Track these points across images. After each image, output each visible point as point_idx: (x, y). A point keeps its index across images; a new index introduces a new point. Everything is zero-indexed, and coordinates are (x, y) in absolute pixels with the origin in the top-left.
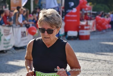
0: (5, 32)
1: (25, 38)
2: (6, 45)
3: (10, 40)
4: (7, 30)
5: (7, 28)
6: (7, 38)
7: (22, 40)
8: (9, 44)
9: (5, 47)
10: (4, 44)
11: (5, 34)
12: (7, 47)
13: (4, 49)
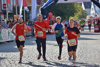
2: (11, 38)
8: (14, 38)
12: (13, 39)
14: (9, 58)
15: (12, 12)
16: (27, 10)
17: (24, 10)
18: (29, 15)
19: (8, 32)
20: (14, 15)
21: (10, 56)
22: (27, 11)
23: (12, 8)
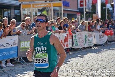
0: (89, 35)
1: (102, 39)
2: (89, 44)
3: (92, 40)
4: (90, 34)
5: (90, 33)
6: (90, 39)
7: (100, 40)
8: (92, 43)
9: (89, 45)
10: (88, 43)
11: (89, 36)
12: (91, 45)
13: (89, 46)
14: (85, 68)
15: (90, 11)
16: (111, 8)
17: (105, 8)
18: (112, 14)
19: (86, 36)
20: (93, 15)
21: (87, 66)
22: (110, 10)
23: (91, 5)
